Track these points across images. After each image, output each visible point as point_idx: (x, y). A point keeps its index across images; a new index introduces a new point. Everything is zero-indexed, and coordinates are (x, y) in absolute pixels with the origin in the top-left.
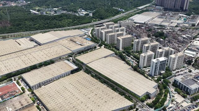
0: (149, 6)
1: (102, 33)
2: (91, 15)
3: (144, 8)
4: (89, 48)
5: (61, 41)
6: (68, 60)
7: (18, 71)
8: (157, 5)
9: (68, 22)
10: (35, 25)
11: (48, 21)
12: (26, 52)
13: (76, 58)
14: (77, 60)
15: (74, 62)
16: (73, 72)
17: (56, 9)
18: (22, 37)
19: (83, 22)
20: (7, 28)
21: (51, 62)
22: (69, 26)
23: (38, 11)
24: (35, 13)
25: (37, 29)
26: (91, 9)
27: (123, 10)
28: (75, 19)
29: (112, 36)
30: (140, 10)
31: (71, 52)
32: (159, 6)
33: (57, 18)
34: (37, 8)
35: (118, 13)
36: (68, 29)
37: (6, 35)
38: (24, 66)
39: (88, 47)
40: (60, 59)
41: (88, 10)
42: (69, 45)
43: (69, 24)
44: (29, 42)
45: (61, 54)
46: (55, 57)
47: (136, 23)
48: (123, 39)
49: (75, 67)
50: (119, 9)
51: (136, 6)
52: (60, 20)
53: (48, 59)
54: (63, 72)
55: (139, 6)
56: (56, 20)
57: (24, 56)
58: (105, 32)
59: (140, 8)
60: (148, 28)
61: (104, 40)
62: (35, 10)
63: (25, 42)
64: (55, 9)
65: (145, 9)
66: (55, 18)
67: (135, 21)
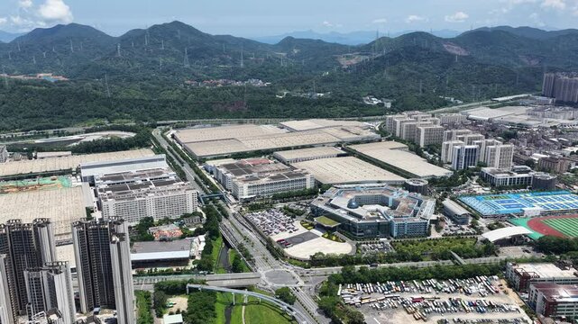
0: (526, 98)
1: (395, 123)
2: (388, 105)
3: (512, 100)
4: (369, 139)
5: (327, 130)
6: (336, 148)
7: (268, 150)
9: (343, 111)
10: (285, 110)
12: (276, 136)
13: (348, 146)
14: (348, 148)
15: (343, 149)
16: (339, 156)
17: (322, 94)
18: (267, 124)
19: (369, 112)
20: (244, 112)
21: (311, 146)
25: (289, 117)
26: (392, 96)
27: (460, 102)
28: (356, 108)
29: (411, 125)
30: (499, 104)
31: (338, 140)
35: (446, 104)
37: (244, 120)
38: (275, 146)
39: (368, 137)
41: (386, 98)
42: (338, 134)
43: (343, 113)
44: (278, 129)
45: (326, 142)
46: (316, 143)
47: (470, 119)
49: (343, 152)
50: (452, 100)
51: (491, 97)
52: (328, 107)
53: (306, 144)
55: (500, 96)
57: (274, 139)
58: (402, 122)
59: (500, 99)
60: (491, 126)
61: (398, 134)
63: (269, 129)
65: (511, 102)
67: (471, 116)
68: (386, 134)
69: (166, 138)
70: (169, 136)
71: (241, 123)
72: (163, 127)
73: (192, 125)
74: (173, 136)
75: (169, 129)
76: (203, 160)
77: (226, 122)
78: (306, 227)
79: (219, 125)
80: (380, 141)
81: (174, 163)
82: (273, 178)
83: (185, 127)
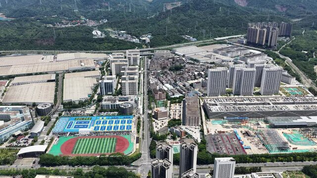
9: (107, 46)
13: (66, 74)
16: (49, 81)
18: (53, 54)
21: (46, 73)
22: (104, 50)
27: (194, 40)
28: (116, 44)
30: (215, 42)
31: (67, 69)
33: (98, 41)
39: (86, 68)
50: (191, 38)
55: (219, 37)
64: (121, 31)
73: (10, 54)
77: (30, 53)
79: (26, 55)
80: (94, 70)
83: (5, 55)
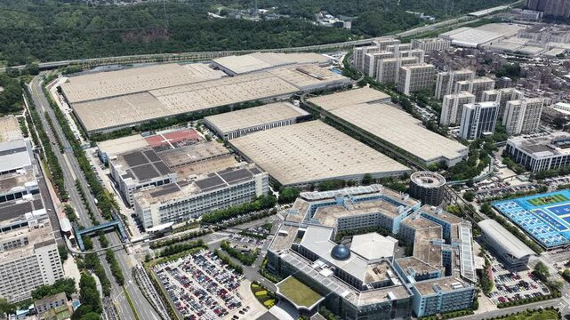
0: (507, 10)
1: (367, 59)
2: (348, 25)
3: (491, 14)
4: (336, 86)
5: (277, 71)
6: (292, 103)
7: (196, 112)
8: (527, 8)
9: (294, 38)
10: (219, 39)
11: (249, 34)
12: (207, 85)
13: (308, 100)
14: (309, 103)
15: (302, 106)
16: (300, 120)
17: (265, 11)
18: (195, 61)
19: (327, 38)
20: (164, 43)
21: (258, 103)
22: (294, 46)
23: (222, 14)
24: (216, 18)
25: (224, 49)
26: (350, 12)
27: (432, 19)
28: (310, 32)
29: (389, 63)
30: (478, 20)
31: (297, 90)
32: (531, 9)
33: (268, 28)
34: (220, 9)
35: (416, 22)
36: (293, 52)
37: (164, 55)
38: (206, 106)
39: (335, 83)
40: (275, 100)
41: (343, 14)
42: (294, 78)
43: (295, 41)
44: (211, 70)
45: (278, 93)
46: (265, 95)
47: (455, 46)
48: (413, 71)
49: (305, 113)
50: (422, 16)
51: (467, 10)
52: (275, 32)
53: (251, 98)
54: (281, 118)
55: (477, 10)
56: (267, 31)
57: (205, 91)
58: (377, 58)
59: (478, 13)
60: (484, 56)
61: (371, 74)
62: (215, 12)
63: (200, 70)
64: (261, 10)
65: (491, 17)
66: (264, 27)
67: (454, 41)
68: (356, 75)
69: (47, 95)
70: (53, 91)
71: (160, 61)
72: (48, 73)
73: (92, 68)
74: (59, 90)
75: (56, 77)
76: (96, 137)
77: (139, 61)
78: (262, 300)
79: (129, 66)
80: (350, 87)
81: (48, 149)
82: (201, 184)
